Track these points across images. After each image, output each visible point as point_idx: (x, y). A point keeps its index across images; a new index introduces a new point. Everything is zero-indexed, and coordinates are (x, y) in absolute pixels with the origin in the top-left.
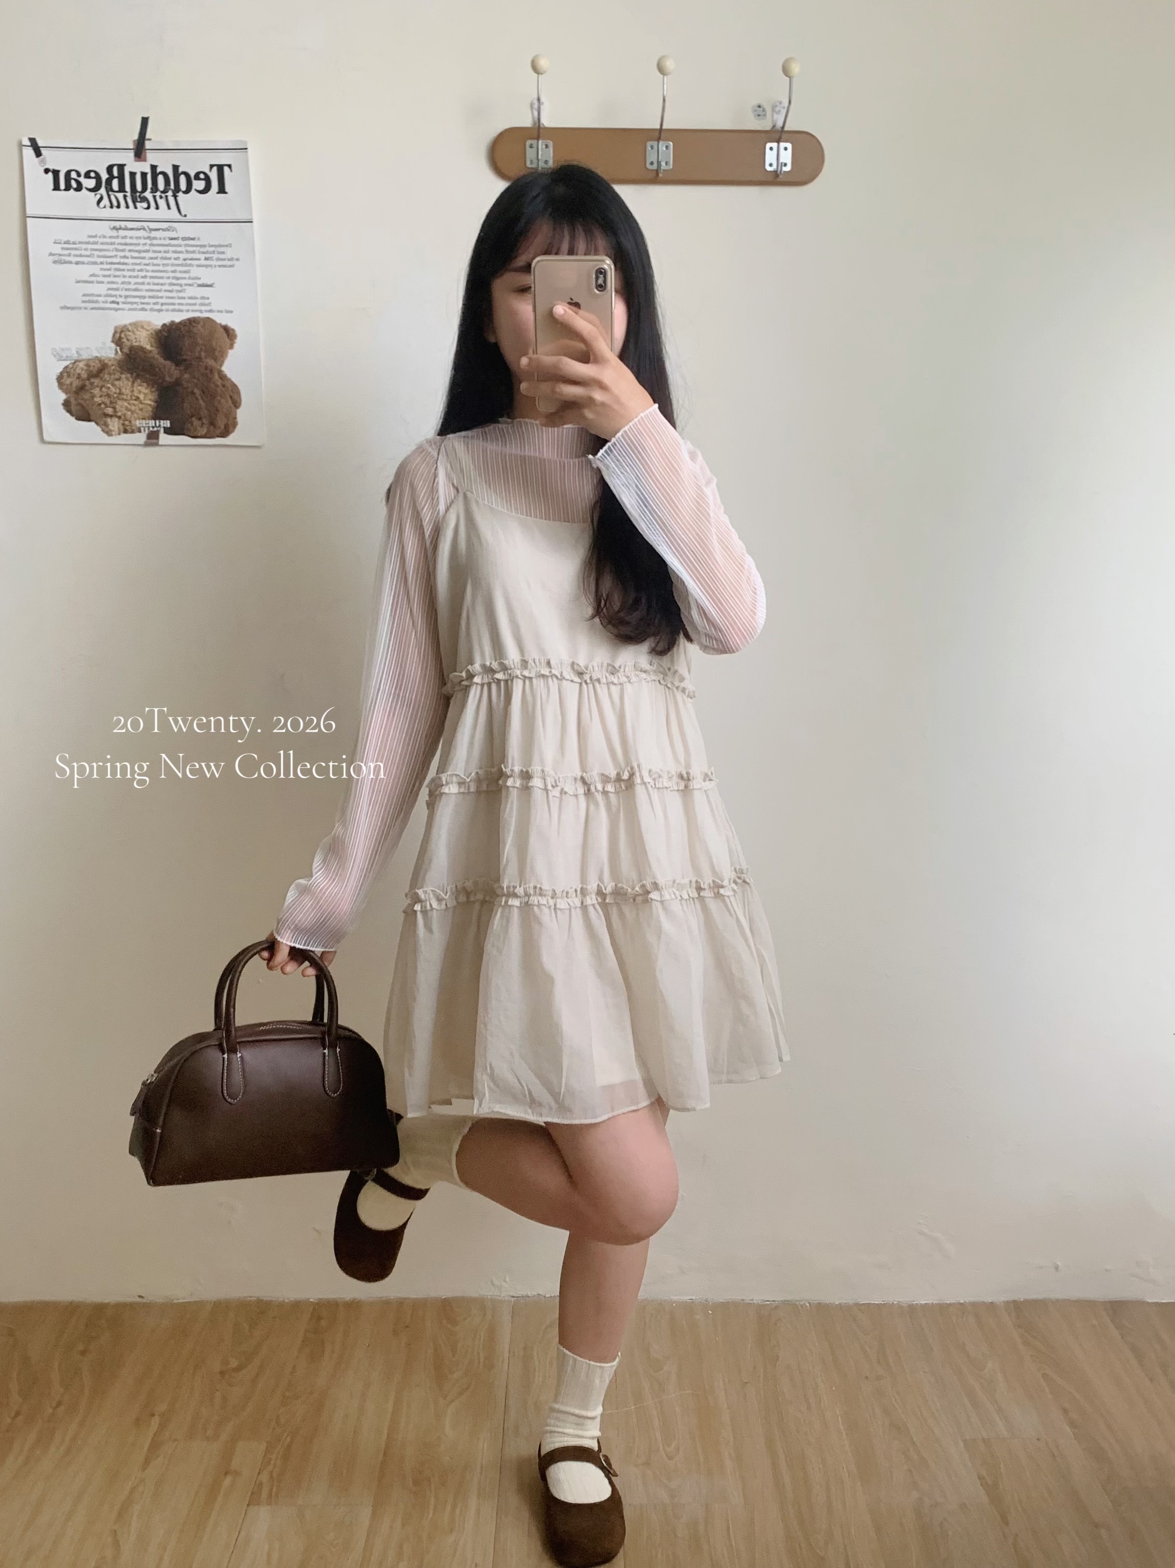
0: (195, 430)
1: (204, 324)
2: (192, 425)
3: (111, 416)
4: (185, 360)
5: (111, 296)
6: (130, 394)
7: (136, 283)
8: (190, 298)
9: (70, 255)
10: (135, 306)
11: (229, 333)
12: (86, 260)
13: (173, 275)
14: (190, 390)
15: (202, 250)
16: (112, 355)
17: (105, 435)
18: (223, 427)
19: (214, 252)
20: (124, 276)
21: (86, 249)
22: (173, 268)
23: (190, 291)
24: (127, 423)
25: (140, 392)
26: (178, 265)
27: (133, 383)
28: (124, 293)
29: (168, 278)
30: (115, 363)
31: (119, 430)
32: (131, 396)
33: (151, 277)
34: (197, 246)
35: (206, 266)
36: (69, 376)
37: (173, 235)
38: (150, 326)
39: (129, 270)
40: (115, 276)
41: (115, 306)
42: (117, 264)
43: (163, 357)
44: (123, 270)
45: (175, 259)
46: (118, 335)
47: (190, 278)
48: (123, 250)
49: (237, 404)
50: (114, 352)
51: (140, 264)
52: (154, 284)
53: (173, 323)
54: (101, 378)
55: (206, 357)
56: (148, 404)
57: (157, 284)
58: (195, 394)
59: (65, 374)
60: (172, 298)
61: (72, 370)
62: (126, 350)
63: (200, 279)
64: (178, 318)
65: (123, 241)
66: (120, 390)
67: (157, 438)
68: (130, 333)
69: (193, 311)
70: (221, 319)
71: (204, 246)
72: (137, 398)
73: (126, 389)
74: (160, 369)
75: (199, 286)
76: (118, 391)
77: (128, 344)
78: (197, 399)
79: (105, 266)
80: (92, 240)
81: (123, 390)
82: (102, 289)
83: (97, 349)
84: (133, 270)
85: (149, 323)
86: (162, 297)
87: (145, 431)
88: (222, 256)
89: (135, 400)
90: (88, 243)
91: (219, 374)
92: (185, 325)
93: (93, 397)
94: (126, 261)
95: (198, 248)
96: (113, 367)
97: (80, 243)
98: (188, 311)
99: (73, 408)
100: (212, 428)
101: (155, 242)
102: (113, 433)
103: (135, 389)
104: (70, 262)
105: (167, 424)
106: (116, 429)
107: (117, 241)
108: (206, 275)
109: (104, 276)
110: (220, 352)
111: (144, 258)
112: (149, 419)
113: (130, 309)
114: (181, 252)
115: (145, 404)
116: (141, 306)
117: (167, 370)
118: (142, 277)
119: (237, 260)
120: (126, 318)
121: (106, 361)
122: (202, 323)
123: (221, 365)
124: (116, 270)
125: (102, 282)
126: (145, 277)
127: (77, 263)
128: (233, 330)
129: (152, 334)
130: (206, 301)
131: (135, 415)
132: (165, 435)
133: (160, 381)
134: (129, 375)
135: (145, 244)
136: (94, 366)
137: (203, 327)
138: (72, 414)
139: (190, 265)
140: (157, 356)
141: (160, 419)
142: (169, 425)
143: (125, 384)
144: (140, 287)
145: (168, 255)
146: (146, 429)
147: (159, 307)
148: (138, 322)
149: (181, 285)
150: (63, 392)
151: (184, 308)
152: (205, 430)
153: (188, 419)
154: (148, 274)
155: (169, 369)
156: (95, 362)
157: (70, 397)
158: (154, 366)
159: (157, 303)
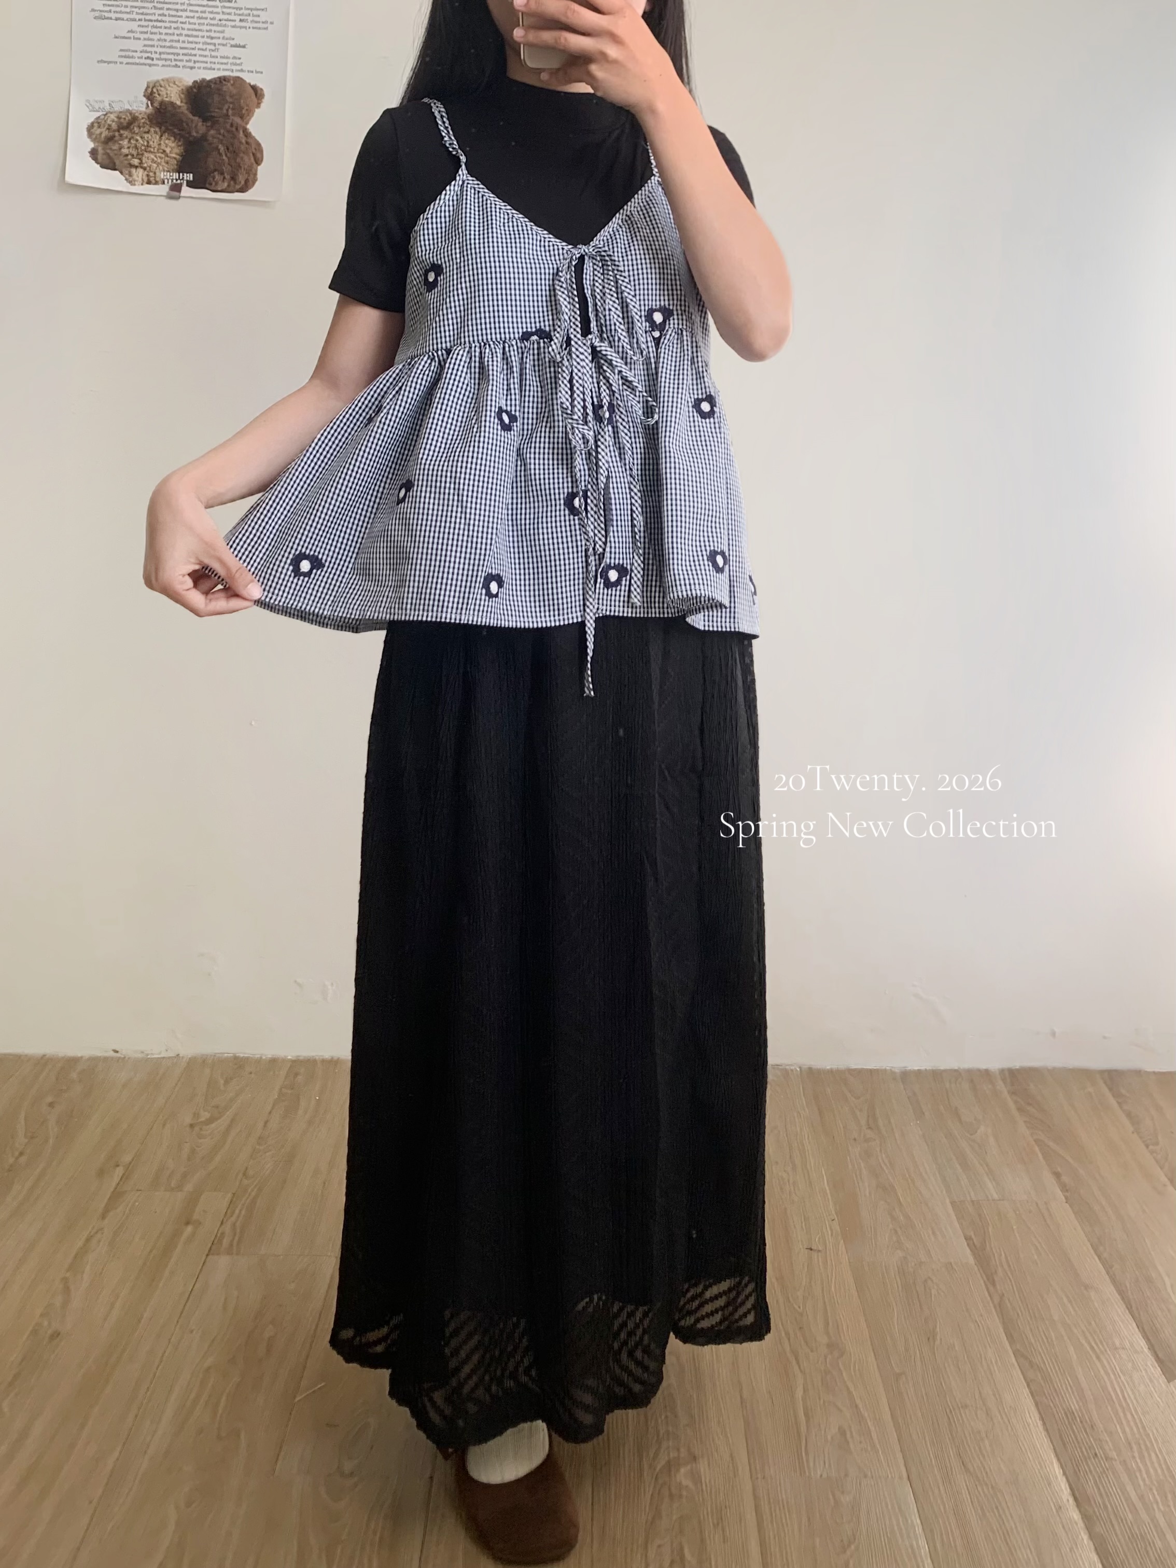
0: (216, 184)
1: (234, 83)
2: (214, 179)
3: (136, 167)
4: (213, 117)
5: (146, 52)
6: (157, 147)
8: (221, 57)
9: (110, 11)
10: (168, 63)
11: (257, 92)
12: (125, 16)
13: (208, 34)
14: (214, 145)
15: (238, 12)
16: (143, 109)
17: (128, 184)
18: (243, 182)
19: (249, 15)
20: (160, 34)
21: (126, 7)
22: (208, 28)
23: (224, 51)
24: (151, 174)
25: (167, 145)
26: (213, 25)
27: (161, 136)
28: (159, 50)
29: (203, 37)
30: (146, 117)
31: (143, 180)
32: (158, 150)
33: (186, 35)
34: (234, 8)
35: (241, 27)
36: (99, 127)
38: (181, 82)
39: (165, 28)
40: (152, 33)
41: (150, 61)
42: (155, 21)
43: (191, 113)
44: (161, 27)
45: (211, 19)
46: (150, 90)
47: (223, 38)
48: (162, 9)
49: (258, 161)
50: (145, 106)
51: (176, 22)
52: (189, 42)
53: (203, 80)
54: (131, 131)
55: (234, 115)
56: (175, 158)
57: (191, 43)
58: (219, 151)
59: (96, 125)
60: (205, 56)
61: (103, 122)
62: (156, 104)
63: (233, 39)
64: (209, 76)
66: (148, 142)
67: (180, 191)
68: (162, 89)
69: (223, 70)
70: (250, 79)
71: (242, 9)
72: (164, 151)
73: (153, 142)
74: (187, 124)
75: (232, 46)
76: (146, 144)
77: (159, 98)
78: (220, 154)
79: (143, 23)
81: (151, 143)
82: (138, 45)
83: (129, 102)
84: (170, 28)
85: (180, 80)
86: (195, 55)
87: (168, 183)
88: (256, 19)
89: (162, 153)
91: (243, 132)
92: (215, 83)
93: (120, 149)
94: (164, 18)
95: (233, 11)
96: (143, 121)
98: (219, 69)
99: (99, 157)
100: (232, 183)
102: (137, 184)
103: (162, 142)
104: (111, 19)
105: (190, 177)
106: (140, 180)
108: (239, 36)
109: (142, 33)
110: (247, 110)
111: (181, 17)
112: (174, 171)
113: (163, 66)
114: (218, 13)
115: (170, 157)
116: (174, 63)
118: (177, 35)
119: (272, 23)
120: (158, 73)
121: (137, 114)
122: (232, 82)
123: (247, 123)
124: (153, 27)
125: (140, 39)
126: (181, 35)
127: (117, 19)
128: (262, 89)
129: (182, 89)
130: (238, 61)
131: (161, 168)
132: (187, 188)
133: (187, 135)
134: (157, 129)
135: (183, 3)
136: (125, 119)
137: (232, 85)
138: (97, 163)
139: (225, 26)
140: (186, 112)
141: (183, 173)
142: (191, 179)
143: (154, 138)
144: (174, 44)
145: (204, 15)
146: (170, 181)
147: (191, 64)
148: (171, 78)
149: (215, 45)
150: (92, 141)
151: (217, 66)
152: (226, 184)
153: (210, 174)
154: (185, 32)
155: (196, 126)
156: (127, 116)
157: (98, 146)
158: (182, 121)
159: (189, 61)
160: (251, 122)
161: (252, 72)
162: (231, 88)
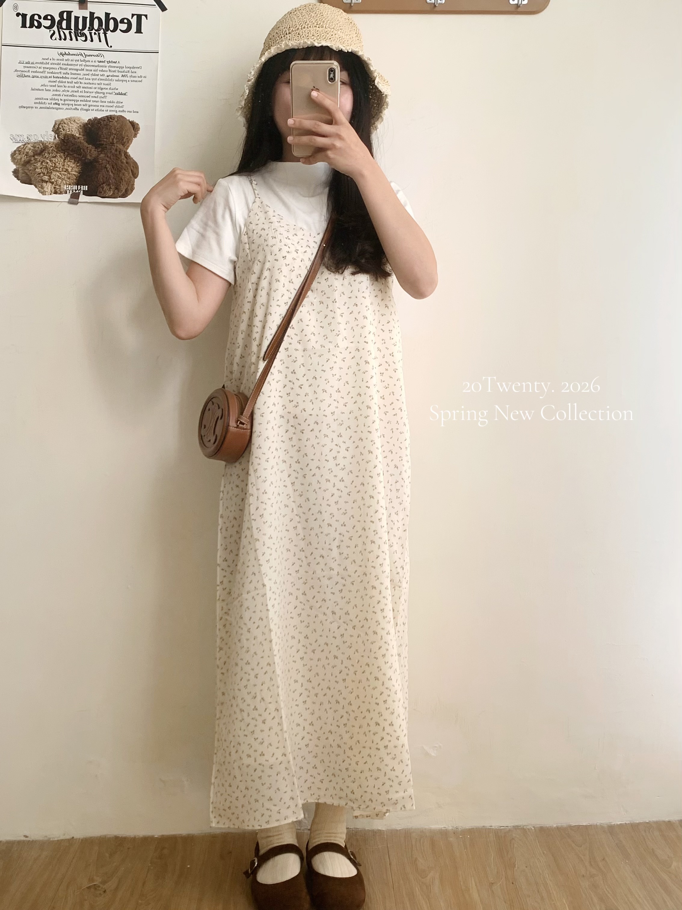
0: (105, 192)
1: (118, 120)
2: (103, 189)
3: (47, 182)
4: (103, 144)
5: (54, 99)
6: (62, 167)
7: (72, 91)
8: (110, 102)
9: (29, 71)
10: (70, 107)
11: (135, 126)
12: (39, 75)
13: (99, 86)
14: (103, 165)
15: (121, 70)
16: (52, 140)
17: (41, 194)
18: (124, 191)
21: (40, 68)
22: (99, 82)
23: (110, 98)
24: (57, 187)
25: (69, 166)
26: (103, 80)
28: (63, 98)
29: (95, 88)
30: (54, 146)
31: (51, 191)
32: (62, 169)
33: (83, 88)
34: (118, 67)
35: (122, 81)
36: (20, 154)
37: (101, 59)
39: (68, 82)
40: (58, 86)
41: (57, 106)
42: (61, 78)
43: (87, 142)
44: (65, 82)
45: (101, 75)
46: (57, 126)
47: (110, 89)
48: (66, 69)
49: (135, 175)
50: (53, 138)
51: (76, 78)
52: (85, 92)
53: (96, 119)
54: (43, 156)
55: (117, 143)
56: (74, 175)
57: (87, 92)
58: (107, 169)
59: (17, 152)
61: (23, 150)
62: (62, 137)
63: (117, 89)
64: (100, 115)
65: (66, 63)
66: (55, 164)
67: (78, 199)
68: (66, 125)
69: (110, 111)
70: (129, 117)
71: (123, 68)
72: (67, 170)
73: (59, 164)
74: (83, 150)
75: (116, 94)
76: (53, 165)
77: (63, 132)
78: (108, 171)
79: (52, 79)
80: (45, 61)
81: (57, 164)
82: (49, 95)
83: (41, 136)
84: (72, 82)
85: (79, 119)
86: (90, 101)
87: (69, 193)
88: (134, 75)
89: (65, 171)
90: (42, 63)
91: (125, 155)
92: (104, 120)
93: (35, 168)
94: (67, 76)
95: (118, 69)
96: (51, 149)
97: (37, 63)
98: (107, 111)
99: (20, 175)
100: (116, 191)
101: (88, 63)
102: (47, 194)
103: (65, 164)
104: (29, 76)
106: (49, 190)
107: (62, 62)
108: (122, 87)
109: (51, 86)
110: (127, 139)
111: (80, 74)
113: (67, 109)
114: (107, 71)
115: (71, 174)
116: (74, 107)
117: (89, 151)
118: (77, 87)
119: (145, 77)
120: (62, 115)
121: (47, 144)
122: (116, 120)
123: (127, 149)
124: (60, 82)
125: (50, 90)
126: (79, 87)
127: (33, 77)
128: (138, 124)
129: (80, 125)
130: (121, 105)
131: (64, 182)
132: (84, 196)
133: (83, 159)
134: (62, 154)
135: (82, 65)
136: (38, 147)
137: (116, 122)
138: (19, 180)
139: (111, 80)
140: (83, 141)
141: (81, 185)
143: (59, 160)
144: (75, 94)
145: (96, 73)
147: (87, 108)
148: (71, 117)
149: (104, 94)
150: (14, 164)
151: (104, 109)
152: (112, 192)
153: (101, 185)
154: (82, 85)
155: (91, 150)
156: (39, 145)
157: (18, 167)
158: (81, 149)
159: (86, 105)
160: (129, 148)
161: (131, 112)
162: (116, 124)
